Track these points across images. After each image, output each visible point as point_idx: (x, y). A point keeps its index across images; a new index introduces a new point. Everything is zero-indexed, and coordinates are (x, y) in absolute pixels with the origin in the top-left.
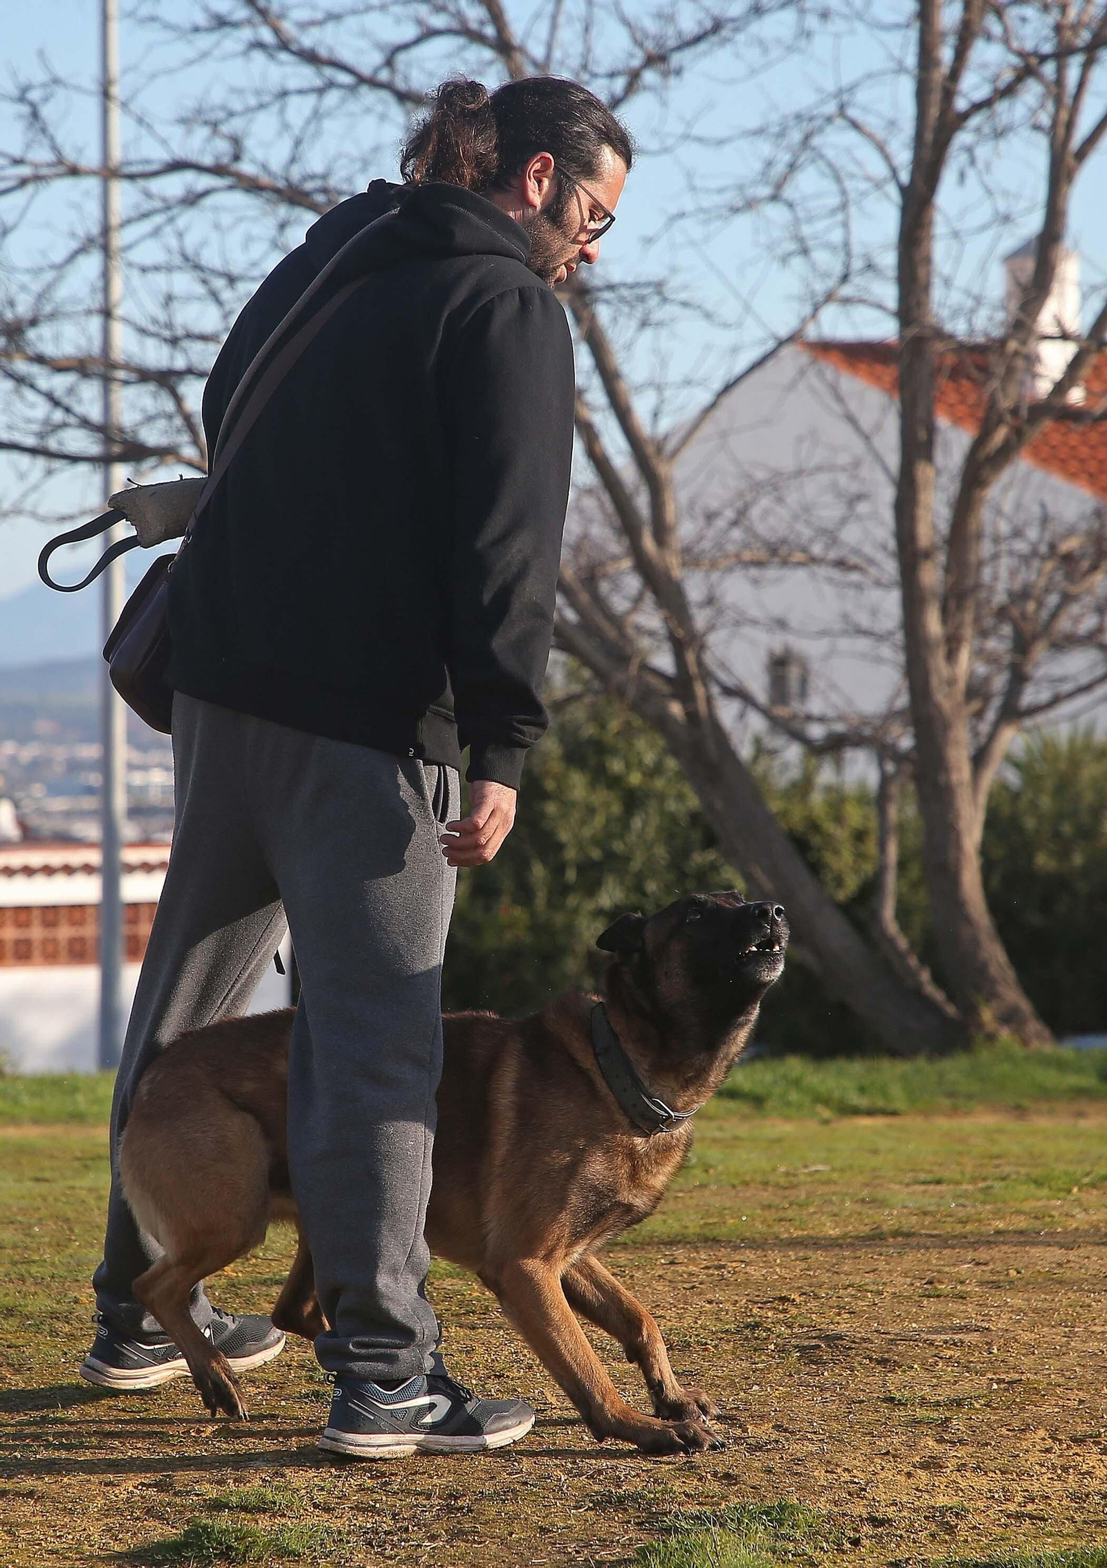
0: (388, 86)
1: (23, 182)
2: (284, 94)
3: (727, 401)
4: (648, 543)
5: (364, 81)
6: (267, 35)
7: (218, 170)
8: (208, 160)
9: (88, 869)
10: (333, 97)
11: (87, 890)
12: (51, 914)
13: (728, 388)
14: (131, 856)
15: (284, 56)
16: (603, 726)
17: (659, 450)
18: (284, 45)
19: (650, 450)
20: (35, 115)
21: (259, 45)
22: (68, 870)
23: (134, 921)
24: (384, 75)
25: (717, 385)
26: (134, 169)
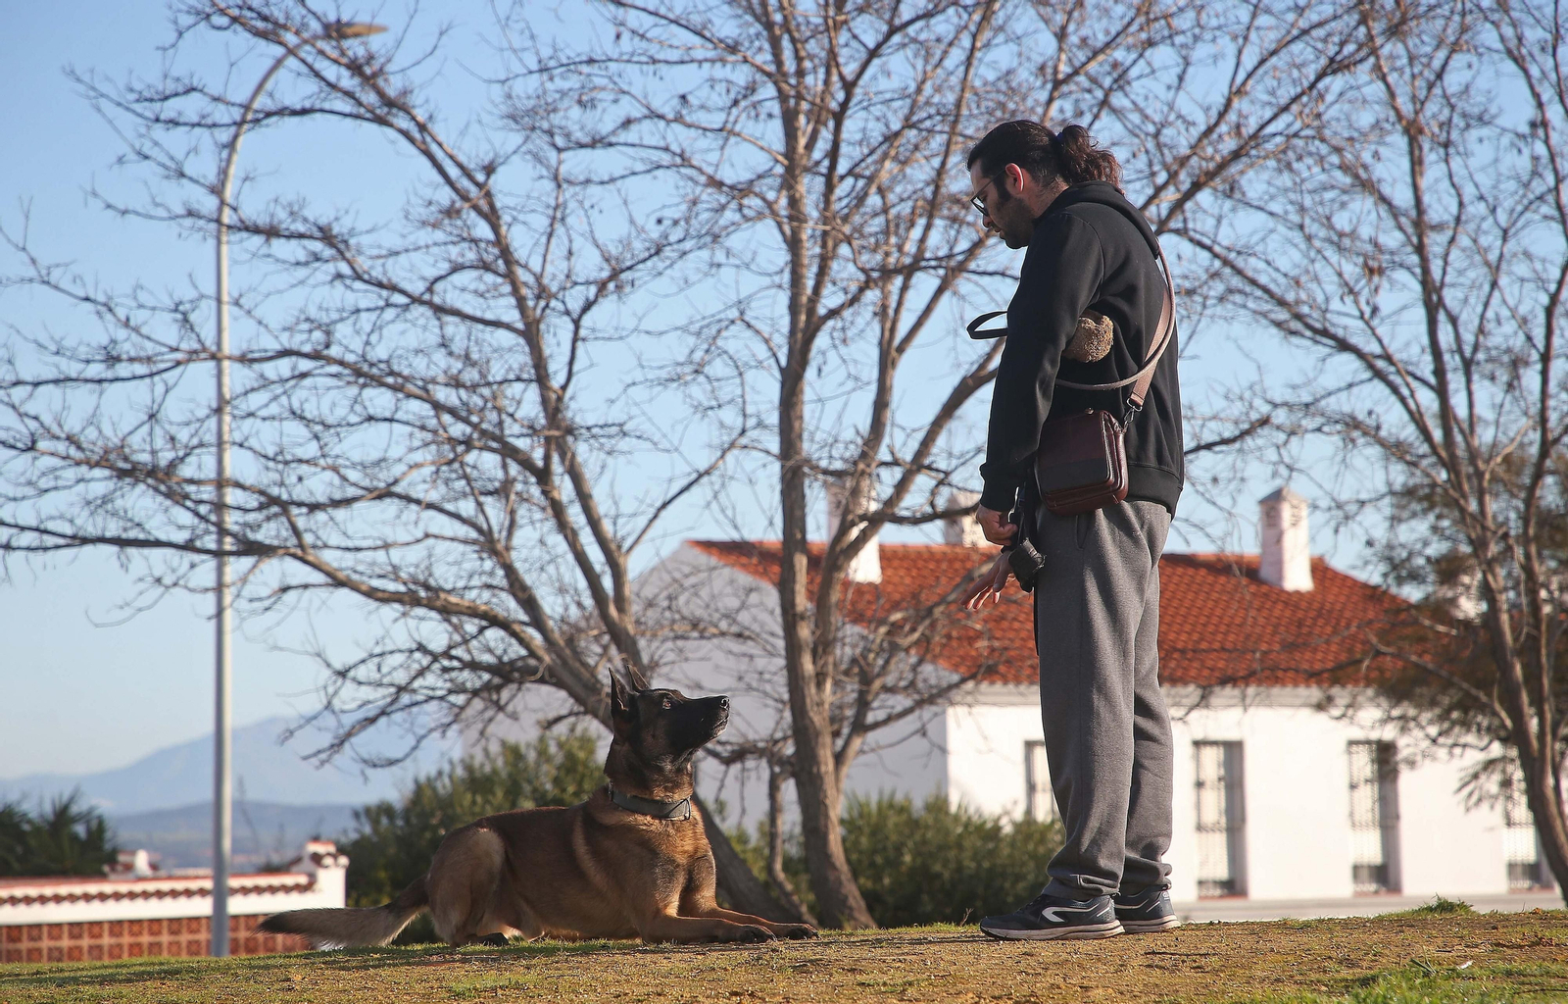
0: (430, 304)
1: (178, 363)
2: (358, 311)
3: (663, 514)
4: (613, 611)
5: (416, 300)
6: (345, 268)
7: (315, 356)
8: (307, 348)
9: (202, 892)
10: (390, 313)
11: (203, 907)
12: (176, 924)
13: (664, 505)
14: (234, 883)
15: (358, 285)
16: (564, 790)
17: (619, 547)
18: (358, 277)
19: (613, 546)
20: (186, 320)
21: (339, 276)
22: (188, 893)
23: (235, 929)
24: (427, 297)
25: (658, 504)
26: (256, 355)
